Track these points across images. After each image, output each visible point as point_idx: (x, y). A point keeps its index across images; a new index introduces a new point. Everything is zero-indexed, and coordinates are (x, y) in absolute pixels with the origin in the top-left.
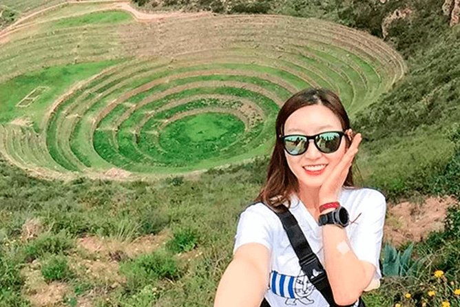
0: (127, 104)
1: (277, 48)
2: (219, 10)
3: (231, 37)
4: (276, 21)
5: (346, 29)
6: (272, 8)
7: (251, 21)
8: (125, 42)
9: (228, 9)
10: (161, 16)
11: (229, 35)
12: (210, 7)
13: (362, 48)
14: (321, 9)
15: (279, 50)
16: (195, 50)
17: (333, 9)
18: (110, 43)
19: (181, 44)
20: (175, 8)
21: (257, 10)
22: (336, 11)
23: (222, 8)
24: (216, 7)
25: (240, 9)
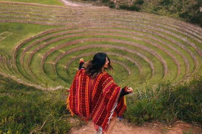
0: (61, 51)
1: (144, 30)
2: (112, 6)
3: (119, 22)
4: (144, 16)
5: (184, 23)
6: (142, 9)
7: (129, 15)
8: (59, 17)
9: (117, 6)
10: (80, 6)
11: (117, 21)
12: (108, 4)
13: (194, 34)
14: (169, 11)
15: (145, 31)
16: (98, 26)
17: (176, 12)
18: (50, 16)
19: (91, 22)
20: (89, 2)
21: (133, 9)
22: (178, 13)
23: (114, 6)
24: (111, 5)
25: (124, 7)
